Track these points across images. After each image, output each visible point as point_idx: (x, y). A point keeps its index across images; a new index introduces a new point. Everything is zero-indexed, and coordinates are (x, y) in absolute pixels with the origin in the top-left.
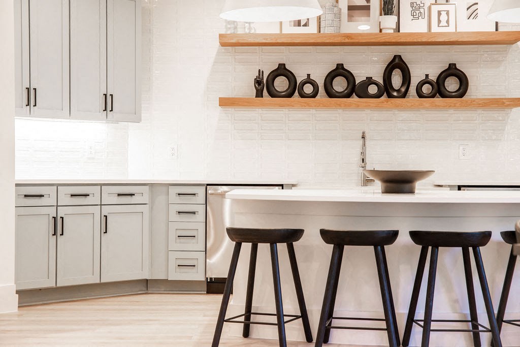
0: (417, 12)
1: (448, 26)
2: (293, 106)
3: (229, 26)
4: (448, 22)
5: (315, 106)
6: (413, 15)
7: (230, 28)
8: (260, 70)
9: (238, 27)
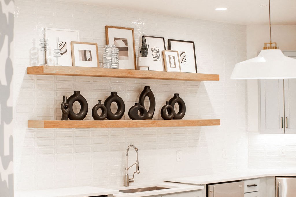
0: (156, 55)
1: (176, 67)
2: (96, 127)
3: (32, 57)
4: (175, 64)
5: (110, 127)
6: (154, 58)
7: (33, 59)
8: (64, 96)
9: (39, 58)
